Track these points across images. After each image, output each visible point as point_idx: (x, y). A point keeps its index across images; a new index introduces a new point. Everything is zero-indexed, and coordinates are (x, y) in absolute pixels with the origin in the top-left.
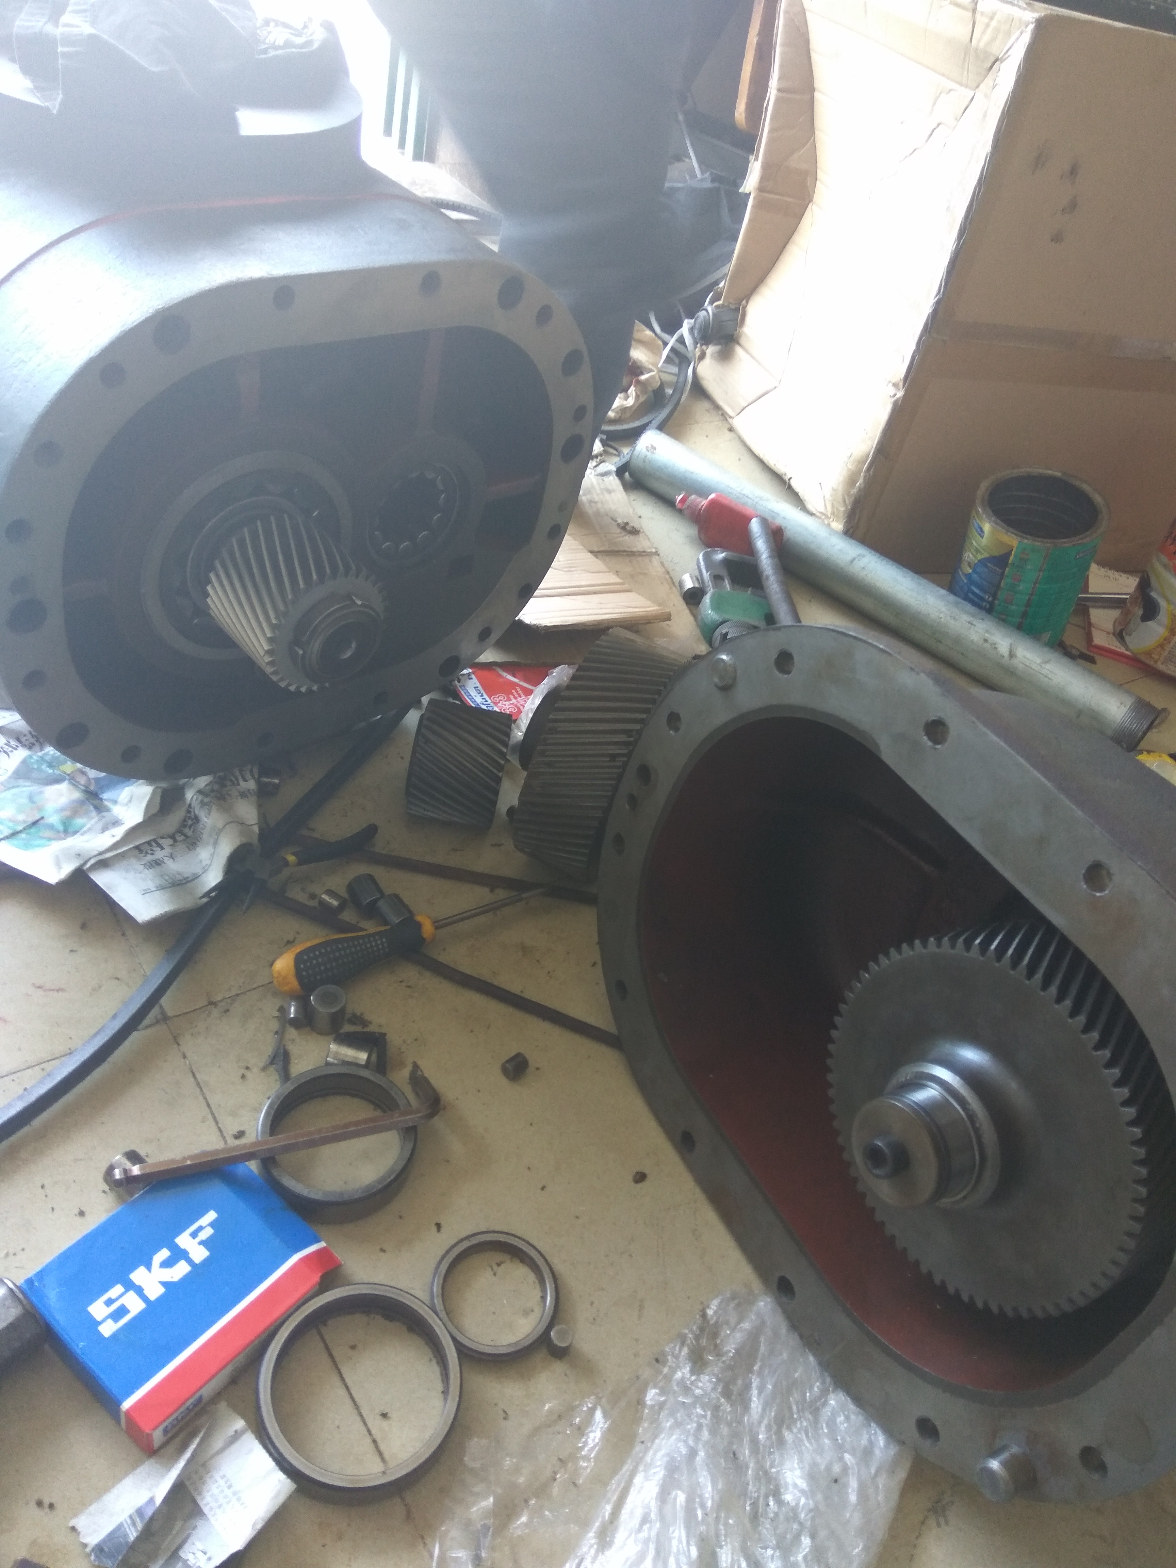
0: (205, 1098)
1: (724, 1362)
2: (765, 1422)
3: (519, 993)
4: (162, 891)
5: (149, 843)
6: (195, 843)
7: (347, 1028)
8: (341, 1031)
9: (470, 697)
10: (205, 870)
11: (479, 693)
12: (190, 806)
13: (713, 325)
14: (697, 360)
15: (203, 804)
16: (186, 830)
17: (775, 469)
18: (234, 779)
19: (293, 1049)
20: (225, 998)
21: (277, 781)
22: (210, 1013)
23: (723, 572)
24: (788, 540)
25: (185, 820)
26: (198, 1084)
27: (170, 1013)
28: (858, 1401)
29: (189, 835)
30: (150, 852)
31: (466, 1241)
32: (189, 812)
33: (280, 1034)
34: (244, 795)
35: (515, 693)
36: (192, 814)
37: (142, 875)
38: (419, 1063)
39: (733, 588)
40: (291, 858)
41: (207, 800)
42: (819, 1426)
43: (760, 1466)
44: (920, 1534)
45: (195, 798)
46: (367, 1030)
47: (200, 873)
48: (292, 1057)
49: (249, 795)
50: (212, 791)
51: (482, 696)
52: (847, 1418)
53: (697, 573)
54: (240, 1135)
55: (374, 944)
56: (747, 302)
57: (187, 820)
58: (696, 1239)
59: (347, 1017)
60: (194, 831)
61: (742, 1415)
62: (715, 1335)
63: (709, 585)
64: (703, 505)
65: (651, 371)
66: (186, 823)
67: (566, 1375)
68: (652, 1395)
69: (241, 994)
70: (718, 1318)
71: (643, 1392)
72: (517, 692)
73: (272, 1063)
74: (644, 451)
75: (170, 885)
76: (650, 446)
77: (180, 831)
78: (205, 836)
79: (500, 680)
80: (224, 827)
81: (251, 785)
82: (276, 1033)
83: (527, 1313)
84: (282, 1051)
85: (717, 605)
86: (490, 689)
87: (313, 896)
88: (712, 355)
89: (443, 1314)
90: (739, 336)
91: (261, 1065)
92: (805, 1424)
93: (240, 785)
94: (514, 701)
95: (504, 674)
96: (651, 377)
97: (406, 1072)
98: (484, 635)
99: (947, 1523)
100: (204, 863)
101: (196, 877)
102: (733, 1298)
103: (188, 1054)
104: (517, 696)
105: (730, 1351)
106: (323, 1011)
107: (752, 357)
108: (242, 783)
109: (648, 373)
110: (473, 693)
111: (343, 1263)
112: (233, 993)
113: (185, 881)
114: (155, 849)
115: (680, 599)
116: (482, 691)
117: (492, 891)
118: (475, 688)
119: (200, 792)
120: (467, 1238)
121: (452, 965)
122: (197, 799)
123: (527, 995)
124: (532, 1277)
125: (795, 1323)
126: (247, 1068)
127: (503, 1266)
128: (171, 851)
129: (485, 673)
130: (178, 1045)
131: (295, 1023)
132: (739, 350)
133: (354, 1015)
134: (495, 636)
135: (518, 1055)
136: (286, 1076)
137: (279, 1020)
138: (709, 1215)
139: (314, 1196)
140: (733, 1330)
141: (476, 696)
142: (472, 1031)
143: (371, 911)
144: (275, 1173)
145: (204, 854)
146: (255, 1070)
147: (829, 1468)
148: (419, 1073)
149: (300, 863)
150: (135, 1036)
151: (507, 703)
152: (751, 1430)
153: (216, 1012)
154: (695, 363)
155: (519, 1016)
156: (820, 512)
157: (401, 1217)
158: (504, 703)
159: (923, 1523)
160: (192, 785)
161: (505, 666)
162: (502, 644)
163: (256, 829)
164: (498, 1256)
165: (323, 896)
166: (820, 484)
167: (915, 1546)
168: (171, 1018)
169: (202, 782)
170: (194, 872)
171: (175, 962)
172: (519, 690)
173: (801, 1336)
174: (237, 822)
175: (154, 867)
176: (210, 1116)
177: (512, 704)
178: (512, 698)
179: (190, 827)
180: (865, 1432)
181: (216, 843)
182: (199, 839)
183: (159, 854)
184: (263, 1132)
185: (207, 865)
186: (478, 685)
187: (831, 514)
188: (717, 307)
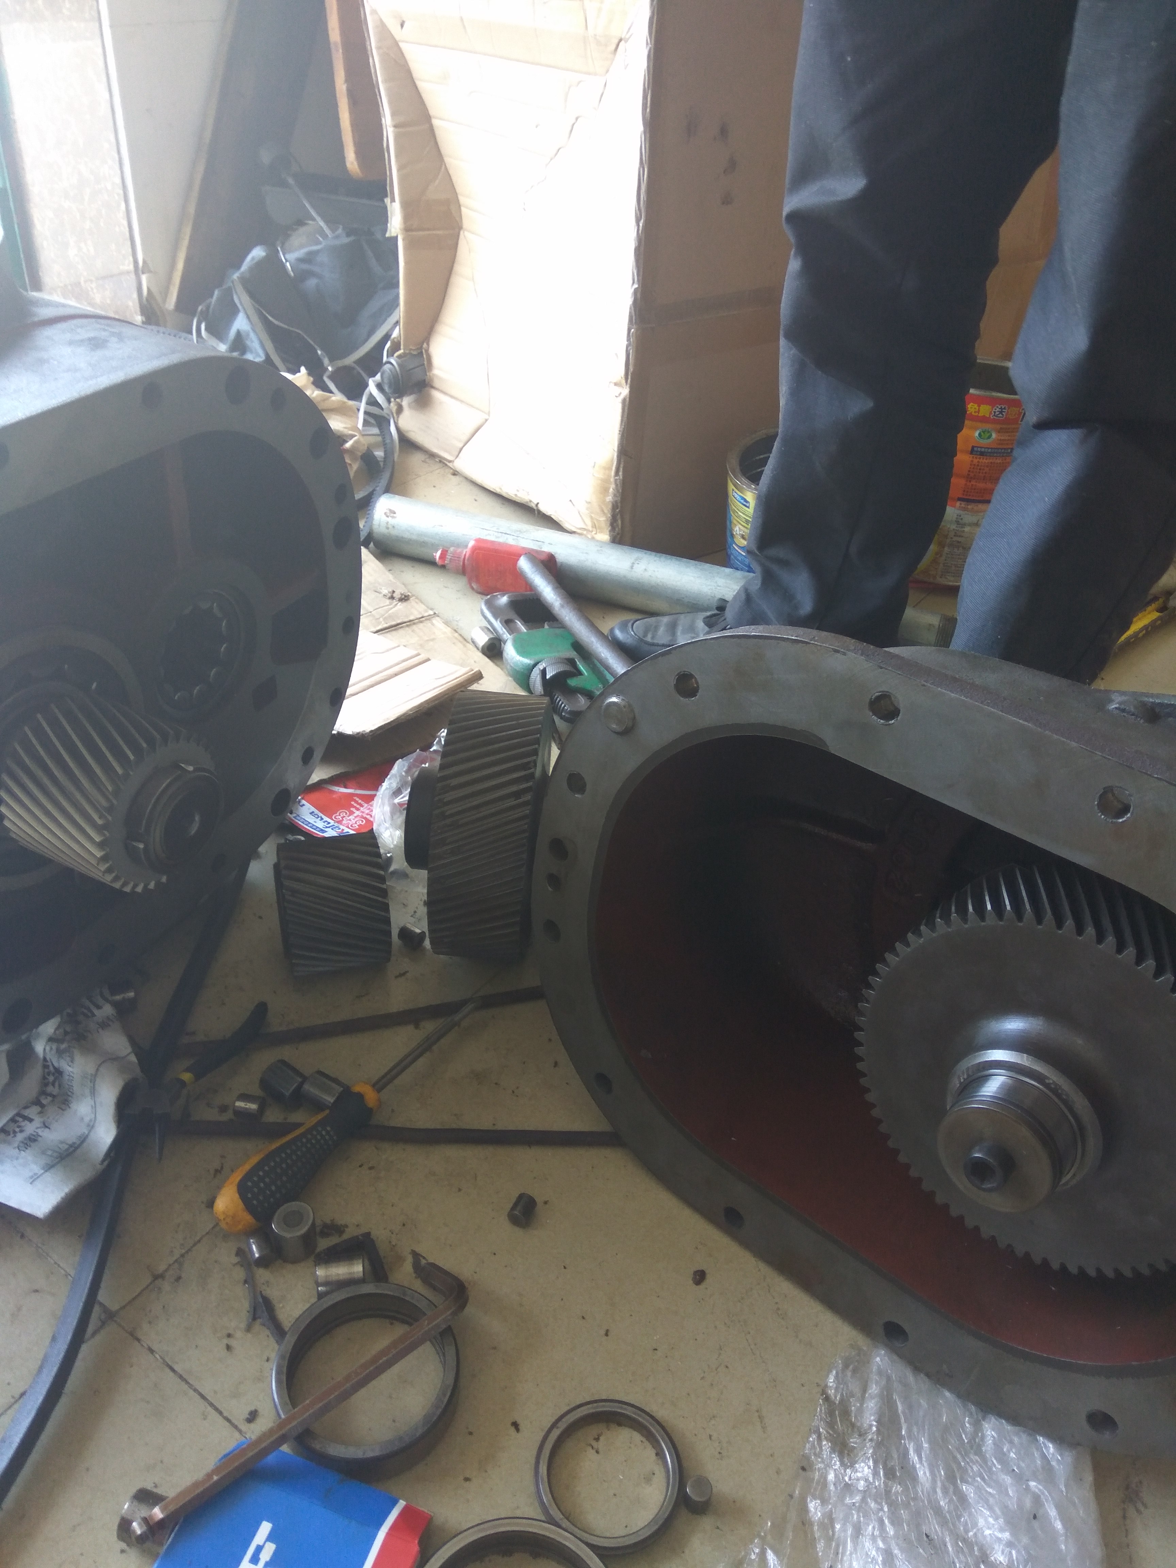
0: (195, 1390)
1: (871, 1440)
2: (939, 1484)
3: (491, 1128)
4: (52, 1171)
5: (13, 1120)
6: (66, 1100)
7: (324, 1244)
8: (318, 1250)
9: (309, 825)
10: (91, 1127)
11: (317, 818)
12: (45, 1059)
13: (402, 377)
14: (395, 415)
15: (60, 1053)
16: (50, 1089)
17: (518, 500)
18: (85, 1011)
19: (273, 1293)
20: (170, 1265)
21: (131, 994)
22: (160, 1289)
23: (512, 615)
24: (562, 564)
25: (44, 1078)
26: (181, 1377)
27: (114, 1307)
28: (1014, 1419)
29: (54, 1093)
30: (17, 1130)
31: (555, 1430)
32: (45, 1067)
33: (249, 1281)
34: (104, 1025)
35: (355, 805)
36: (51, 1068)
37: (21, 1161)
38: (418, 1250)
39: (529, 628)
40: (187, 1077)
41: (63, 1046)
42: (989, 1464)
43: (957, 1537)
44: (1127, 1530)
45: (48, 1048)
46: (345, 1237)
47: (87, 1132)
48: (275, 1302)
49: (111, 1023)
50: (66, 1033)
51: (322, 819)
52: (1011, 1442)
53: (486, 624)
54: (253, 1416)
55: (319, 1137)
56: (428, 344)
57: (47, 1077)
58: (783, 1318)
59: (318, 1229)
60: (60, 1086)
61: (914, 1487)
62: (845, 1413)
63: (504, 632)
64: (465, 555)
65: (353, 436)
66: (46, 1081)
67: (718, 1528)
68: (814, 1507)
69: (187, 1252)
70: (842, 1395)
71: (804, 1509)
72: (356, 802)
73: (254, 1319)
74: (384, 519)
75: (57, 1160)
76: (388, 511)
77: (43, 1093)
78: (76, 1088)
79: (334, 796)
80: (97, 1070)
81: (108, 1010)
82: (246, 1282)
83: (648, 1479)
84: (261, 1300)
85: (521, 650)
86: (327, 809)
87: (223, 1109)
88: (410, 406)
89: (565, 1523)
90: (431, 380)
91: (243, 1325)
92: (975, 1468)
93: (95, 1016)
94: (357, 813)
95: (336, 789)
96: (356, 442)
97: (408, 1266)
98: (307, 757)
99: (1145, 1506)
100: (87, 1119)
101: (83, 1139)
102: (846, 1366)
103: (154, 1348)
104: (358, 806)
105: (871, 1426)
106: (291, 1235)
107: (452, 397)
108: (96, 1012)
109: (351, 439)
110: (311, 819)
111: (432, 1514)
112: (177, 1255)
113: (71, 1149)
114: (23, 1124)
115: (480, 654)
116: (320, 814)
117: (417, 1027)
118: (311, 813)
119: (51, 1040)
120: (554, 1425)
121: (408, 1125)
122: (51, 1049)
123: (500, 1126)
124: (637, 1437)
125: (917, 1364)
126: (229, 1336)
127: (602, 1438)
128: (42, 1120)
129: (316, 795)
130: (138, 1340)
131: (263, 1262)
132: (436, 394)
133: (325, 1226)
134: (318, 754)
135: (521, 1196)
136: (279, 1331)
137: (242, 1266)
138: (784, 1287)
139: (370, 1454)
140: (862, 1399)
141: (315, 822)
142: (460, 1190)
143: (298, 1100)
144: (317, 1446)
145: (82, 1108)
146: (239, 1334)
147: (1020, 1506)
148: (423, 1262)
149: (198, 1077)
150: (85, 1349)
151: (351, 817)
152: (930, 1502)
153: (166, 1286)
154: (394, 419)
155: (503, 1153)
156: (580, 529)
157: (471, 1433)
158: (348, 818)
159: (1124, 1517)
160: (38, 1035)
161: (335, 780)
162: (328, 758)
163: (133, 1058)
164: (594, 1430)
165: (238, 1104)
166: (571, 501)
167: (1128, 1545)
168: (117, 1312)
169: (49, 1027)
170: (79, 1134)
171: (99, 1248)
172: (357, 799)
173: (928, 1375)
174: (110, 1059)
175: (30, 1146)
176: (209, 1409)
177: (358, 816)
178: (355, 811)
179: (53, 1085)
180: (1035, 1450)
181: (93, 1093)
182: (69, 1094)
183: (30, 1128)
184: (283, 1404)
185: (91, 1120)
186: (313, 809)
187: (592, 527)
188: (399, 357)
